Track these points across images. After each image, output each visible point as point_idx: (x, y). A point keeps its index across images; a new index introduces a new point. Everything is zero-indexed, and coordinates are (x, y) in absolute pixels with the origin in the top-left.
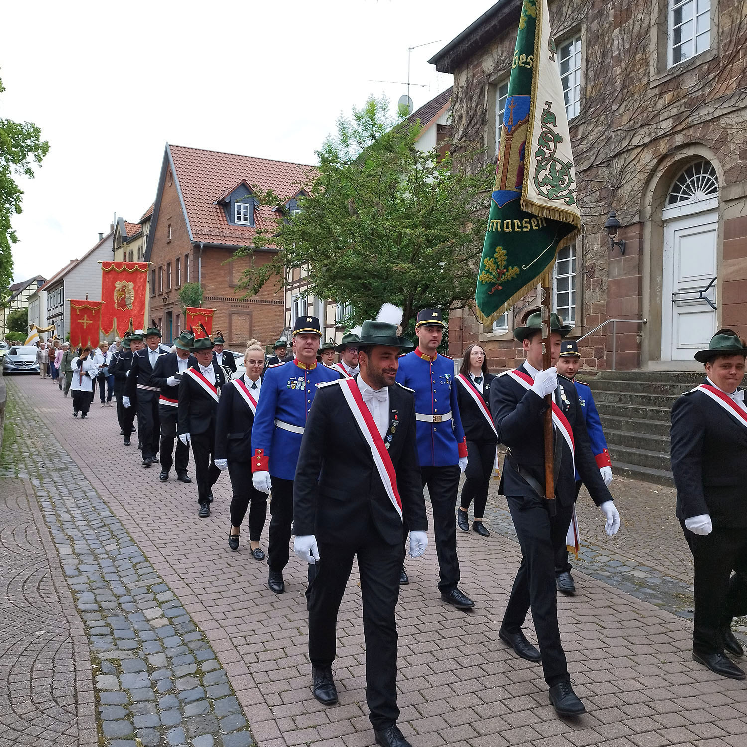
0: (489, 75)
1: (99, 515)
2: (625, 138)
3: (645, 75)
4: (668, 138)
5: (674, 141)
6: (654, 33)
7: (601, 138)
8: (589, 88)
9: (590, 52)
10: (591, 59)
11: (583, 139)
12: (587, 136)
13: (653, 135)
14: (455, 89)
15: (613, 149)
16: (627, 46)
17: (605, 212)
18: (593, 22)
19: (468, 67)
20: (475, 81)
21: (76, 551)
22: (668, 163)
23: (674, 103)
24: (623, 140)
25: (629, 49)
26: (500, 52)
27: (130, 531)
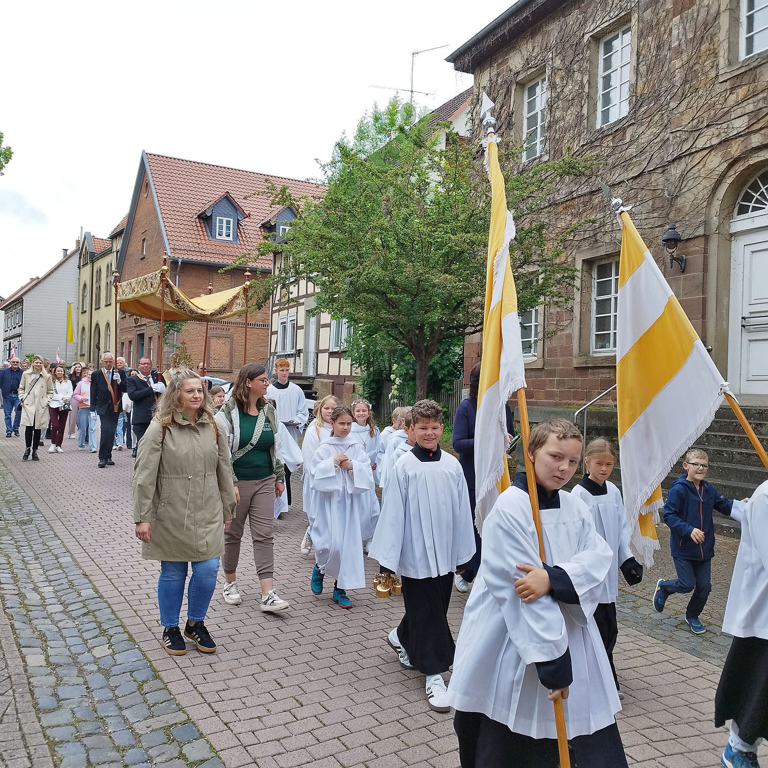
0: (517, 73)
1: (80, 595)
2: (686, 140)
3: (712, 67)
4: (742, 139)
5: (749, 142)
6: (724, 20)
7: (655, 141)
8: (640, 84)
9: (641, 44)
10: (643, 52)
11: (632, 142)
12: (638, 139)
13: (723, 135)
14: (476, 90)
15: (672, 152)
16: (690, 36)
17: (660, 224)
18: (645, 10)
19: (491, 66)
20: (500, 81)
21: (52, 660)
22: (740, 167)
23: (749, 98)
24: (684, 141)
25: (692, 40)
26: (531, 48)
27: (126, 622)
